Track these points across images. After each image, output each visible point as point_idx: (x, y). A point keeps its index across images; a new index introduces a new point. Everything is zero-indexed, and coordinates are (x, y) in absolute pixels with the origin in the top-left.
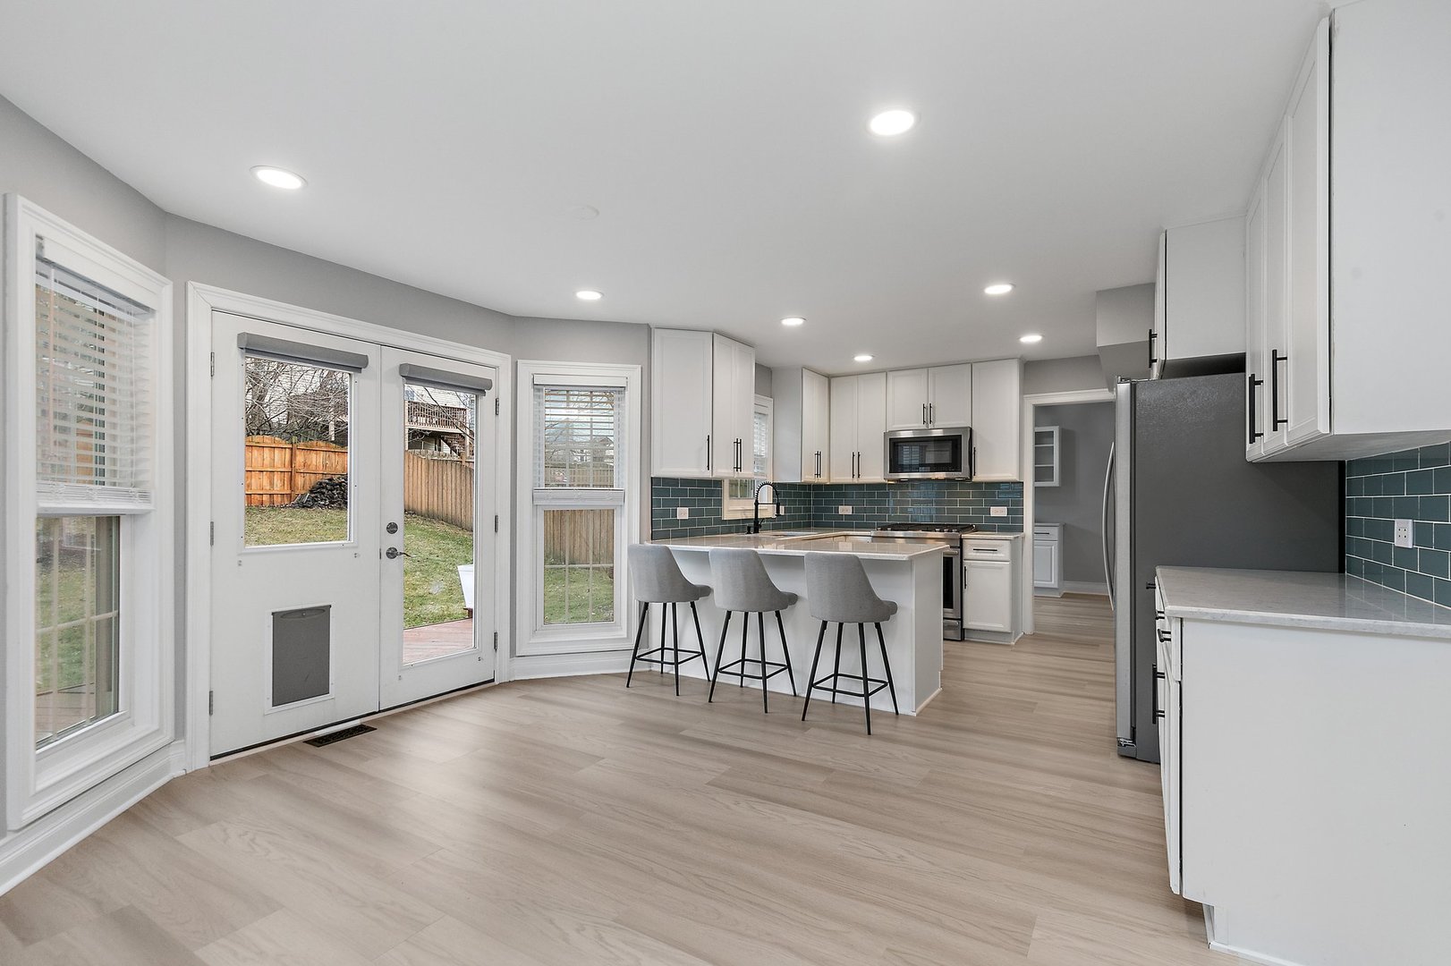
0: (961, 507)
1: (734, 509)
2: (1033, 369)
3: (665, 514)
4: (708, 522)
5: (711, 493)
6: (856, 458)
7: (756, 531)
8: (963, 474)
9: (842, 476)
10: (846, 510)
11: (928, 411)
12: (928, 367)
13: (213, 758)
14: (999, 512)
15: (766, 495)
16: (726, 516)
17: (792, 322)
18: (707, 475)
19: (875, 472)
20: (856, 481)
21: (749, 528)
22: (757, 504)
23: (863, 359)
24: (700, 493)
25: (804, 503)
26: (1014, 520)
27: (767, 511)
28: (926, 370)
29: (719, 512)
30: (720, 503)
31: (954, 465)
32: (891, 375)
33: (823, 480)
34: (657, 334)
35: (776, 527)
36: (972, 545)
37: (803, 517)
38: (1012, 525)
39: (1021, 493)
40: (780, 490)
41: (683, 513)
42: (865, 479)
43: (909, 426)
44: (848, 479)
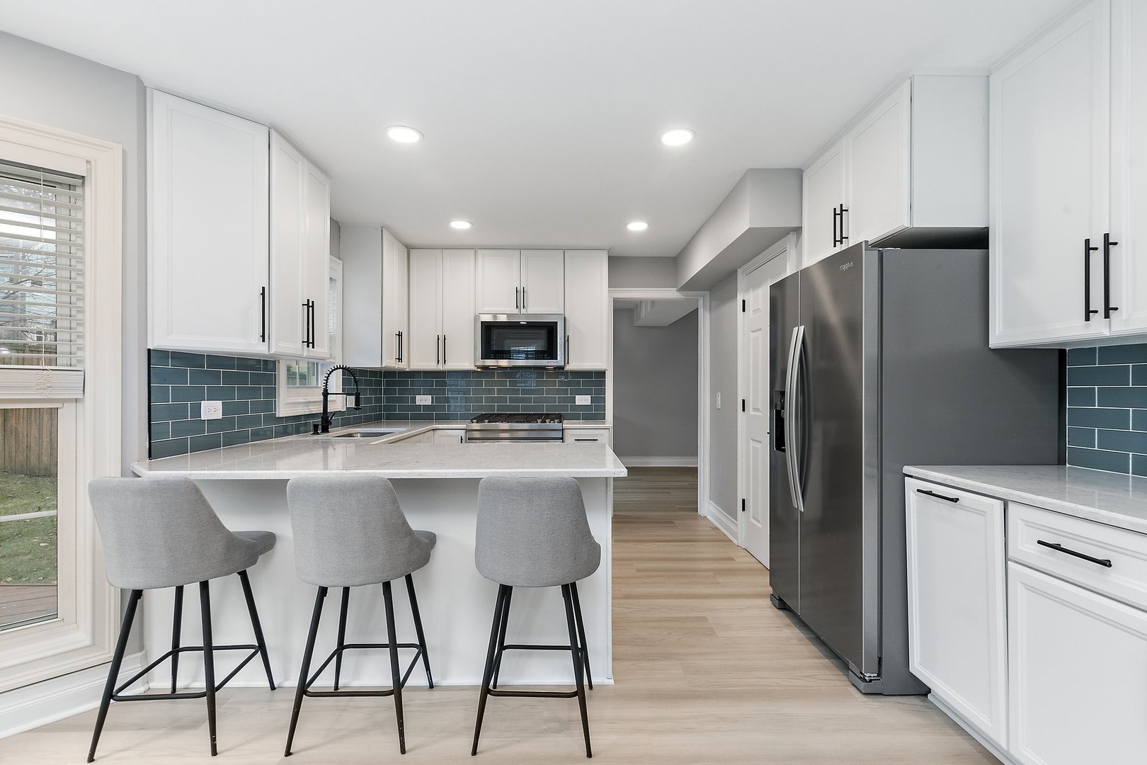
0: (547, 395)
1: (290, 402)
3: (178, 412)
4: (256, 420)
5: (257, 379)
6: (442, 343)
7: (325, 430)
8: (559, 361)
9: (421, 359)
10: (424, 400)
11: (521, 296)
12: (520, 249)
14: (583, 400)
15: (336, 383)
16: (283, 411)
17: (404, 136)
18: (255, 348)
19: (465, 356)
20: (440, 367)
21: (316, 427)
22: (326, 394)
23: (460, 225)
24: (241, 379)
25: (374, 392)
26: (597, 408)
27: (339, 403)
28: (519, 251)
29: (270, 406)
30: (272, 393)
31: (550, 352)
32: (480, 253)
33: (403, 366)
35: (346, 423)
36: (572, 435)
37: (373, 409)
38: (594, 413)
39: (603, 383)
40: (355, 378)
41: (212, 410)
42: (452, 365)
43: (502, 309)
44: (431, 365)
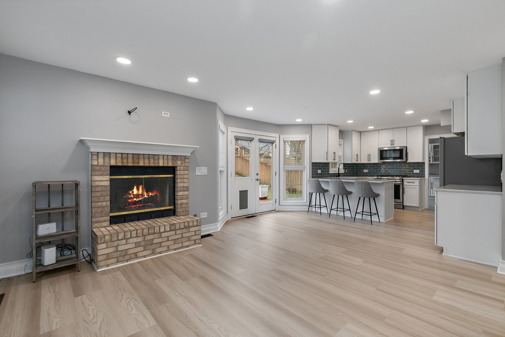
0: (405, 170)
1: (332, 170)
2: (427, 128)
3: (315, 171)
4: (326, 174)
5: (326, 166)
6: (369, 156)
7: (339, 177)
8: (404, 160)
9: (364, 161)
10: (366, 171)
11: (392, 142)
12: (392, 128)
13: (231, 218)
14: (416, 171)
15: (341, 167)
16: (330, 172)
18: (326, 162)
19: (375, 159)
20: (369, 162)
21: (337, 176)
22: (339, 169)
23: (371, 128)
24: (323, 166)
25: (353, 169)
26: (422, 174)
27: (342, 171)
29: (328, 171)
30: (329, 169)
31: (401, 157)
32: (380, 131)
33: (359, 162)
34: (313, 127)
35: (344, 176)
36: (406, 181)
37: (352, 173)
39: (424, 166)
40: (345, 165)
41: (319, 171)
42: (372, 162)
43: (386, 146)
44: (366, 162)
